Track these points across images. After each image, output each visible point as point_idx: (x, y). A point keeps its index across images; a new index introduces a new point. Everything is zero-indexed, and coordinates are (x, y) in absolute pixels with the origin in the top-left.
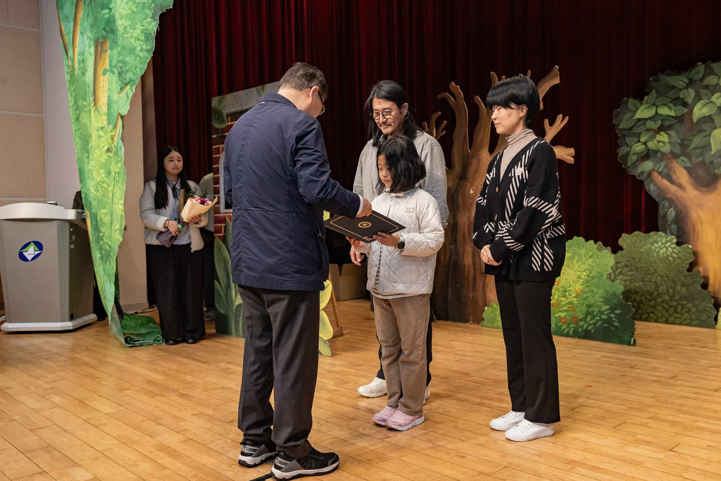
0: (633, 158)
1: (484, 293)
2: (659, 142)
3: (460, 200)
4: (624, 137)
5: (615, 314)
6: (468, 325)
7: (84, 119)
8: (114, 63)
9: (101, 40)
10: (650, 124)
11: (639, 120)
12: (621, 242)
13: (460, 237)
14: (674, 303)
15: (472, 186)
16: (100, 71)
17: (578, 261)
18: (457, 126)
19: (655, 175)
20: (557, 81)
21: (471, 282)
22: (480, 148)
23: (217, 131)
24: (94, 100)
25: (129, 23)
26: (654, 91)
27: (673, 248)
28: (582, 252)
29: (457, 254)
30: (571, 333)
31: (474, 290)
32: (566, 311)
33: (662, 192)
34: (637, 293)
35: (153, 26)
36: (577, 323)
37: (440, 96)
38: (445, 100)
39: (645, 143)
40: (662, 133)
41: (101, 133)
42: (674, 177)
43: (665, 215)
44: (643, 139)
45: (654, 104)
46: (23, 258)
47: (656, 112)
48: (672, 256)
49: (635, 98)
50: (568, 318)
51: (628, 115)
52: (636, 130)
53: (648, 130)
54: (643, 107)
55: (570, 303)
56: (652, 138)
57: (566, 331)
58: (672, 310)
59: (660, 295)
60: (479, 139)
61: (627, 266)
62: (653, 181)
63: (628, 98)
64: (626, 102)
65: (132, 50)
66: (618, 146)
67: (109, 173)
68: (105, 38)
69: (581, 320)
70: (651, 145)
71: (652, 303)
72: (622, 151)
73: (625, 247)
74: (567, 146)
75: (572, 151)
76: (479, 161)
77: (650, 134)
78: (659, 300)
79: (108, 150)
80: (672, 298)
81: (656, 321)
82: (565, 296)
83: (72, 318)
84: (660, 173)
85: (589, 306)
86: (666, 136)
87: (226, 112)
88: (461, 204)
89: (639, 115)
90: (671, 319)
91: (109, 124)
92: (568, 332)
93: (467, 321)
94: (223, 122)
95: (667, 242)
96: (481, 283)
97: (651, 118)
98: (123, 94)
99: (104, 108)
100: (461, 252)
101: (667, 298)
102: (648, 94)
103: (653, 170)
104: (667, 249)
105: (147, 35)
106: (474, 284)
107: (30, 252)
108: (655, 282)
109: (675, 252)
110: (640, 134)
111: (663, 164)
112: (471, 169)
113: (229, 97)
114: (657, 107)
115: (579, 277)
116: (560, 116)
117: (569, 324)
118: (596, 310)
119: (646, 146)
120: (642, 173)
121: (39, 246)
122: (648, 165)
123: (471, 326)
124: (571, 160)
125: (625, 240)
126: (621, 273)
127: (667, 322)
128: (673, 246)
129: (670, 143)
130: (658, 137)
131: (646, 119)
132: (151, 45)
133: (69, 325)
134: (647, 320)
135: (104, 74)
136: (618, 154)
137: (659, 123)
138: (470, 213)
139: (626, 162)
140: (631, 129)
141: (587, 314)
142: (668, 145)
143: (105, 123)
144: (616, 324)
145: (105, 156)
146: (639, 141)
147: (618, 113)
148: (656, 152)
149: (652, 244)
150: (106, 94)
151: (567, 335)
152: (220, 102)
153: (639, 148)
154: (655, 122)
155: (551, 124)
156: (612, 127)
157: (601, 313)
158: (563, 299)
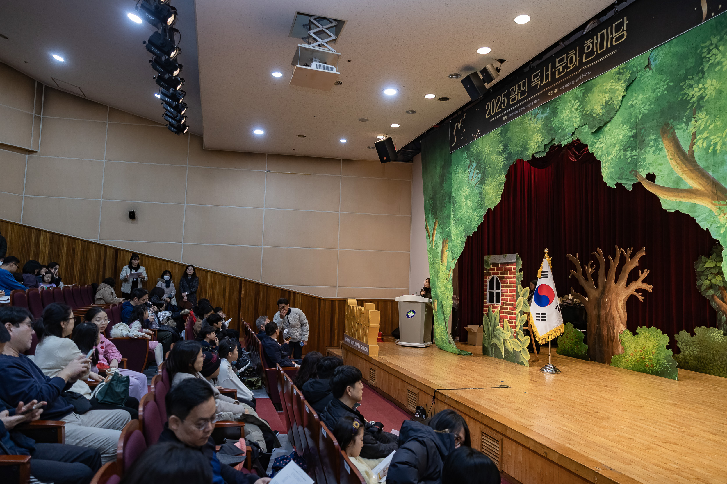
0: (704, 287)
1: (612, 349)
2: (717, 280)
3: (602, 303)
4: (700, 276)
5: (670, 365)
6: (605, 364)
7: (436, 265)
8: (450, 248)
9: (445, 239)
10: (713, 271)
11: (707, 268)
12: (695, 331)
13: (601, 321)
14: (723, 366)
15: (607, 297)
16: (445, 250)
17: (653, 338)
18: (600, 268)
19: (715, 297)
20: (644, 254)
21: (606, 343)
22: (611, 281)
23: (486, 270)
24: (442, 260)
25: (456, 237)
26: (715, 254)
27: (721, 337)
28: (655, 334)
29: (600, 329)
30: (650, 372)
31: (608, 348)
32: (648, 361)
33: (719, 306)
34: (704, 358)
35: (465, 240)
36: (653, 368)
37: (592, 253)
38: (595, 255)
39: (710, 280)
40: (719, 276)
41: (444, 273)
42: (725, 300)
43: (721, 318)
44: (709, 278)
45: (714, 261)
46: (408, 316)
47: (716, 265)
48: (721, 341)
49: (705, 256)
50: (649, 365)
51: (701, 265)
52: (705, 273)
53: (712, 273)
54: (709, 261)
55: (650, 358)
56: (714, 278)
57: (648, 371)
58: (721, 369)
59: (715, 361)
60: (610, 276)
61: (698, 344)
62: (714, 300)
63: (702, 255)
64: (701, 257)
65: (457, 247)
66: (696, 280)
67: (446, 288)
68: (447, 239)
69: (655, 366)
70: (713, 281)
71: (711, 365)
72: (698, 283)
73: (697, 334)
74: (649, 284)
75: (651, 286)
76: (610, 286)
77: (713, 275)
78: (715, 364)
79: (446, 279)
80: (721, 363)
81: (714, 375)
82: (648, 354)
83: (424, 342)
84: (718, 297)
85: (658, 360)
86: (721, 277)
87: (490, 262)
88: (602, 305)
89: (706, 265)
90: (721, 374)
91: (447, 270)
92: (649, 371)
93: (604, 363)
94: (489, 266)
95: (718, 333)
96: (611, 345)
97: (713, 267)
98: (453, 262)
99: (446, 264)
100: (602, 329)
101: (719, 362)
102: (711, 255)
103: (714, 294)
104: (719, 337)
105: (462, 242)
106: (608, 345)
107: (410, 315)
108: (713, 354)
109: (723, 339)
110: (708, 275)
111: (719, 292)
112: (607, 289)
113: (492, 256)
114: (716, 262)
115: (654, 346)
116: (646, 270)
117: (649, 368)
118: (661, 362)
119: (711, 282)
120: (709, 295)
121: (414, 312)
122: (712, 292)
123: (606, 365)
124: (651, 291)
125: (698, 330)
126: (695, 347)
127: (719, 375)
128: (722, 336)
129: (723, 281)
130: (717, 278)
131: (711, 268)
132: (464, 246)
133: (423, 345)
134: (709, 373)
135: (446, 251)
136: (696, 284)
137: (717, 270)
138: (606, 310)
139: (700, 289)
140: (703, 272)
141: (657, 363)
142: (722, 282)
143: (446, 269)
144: (670, 369)
145: (445, 282)
146: (707, 279)
147: (697, 263)
148: (716, 285)
149: (711, 333)
150: (447, 259)
151: (649, 373)
152: (488, 258)
153: (707, 282)
154: (715, 269)
155: (642, 273)
156: (694, 270)
157: (663, 364)
158: (647, 356)
